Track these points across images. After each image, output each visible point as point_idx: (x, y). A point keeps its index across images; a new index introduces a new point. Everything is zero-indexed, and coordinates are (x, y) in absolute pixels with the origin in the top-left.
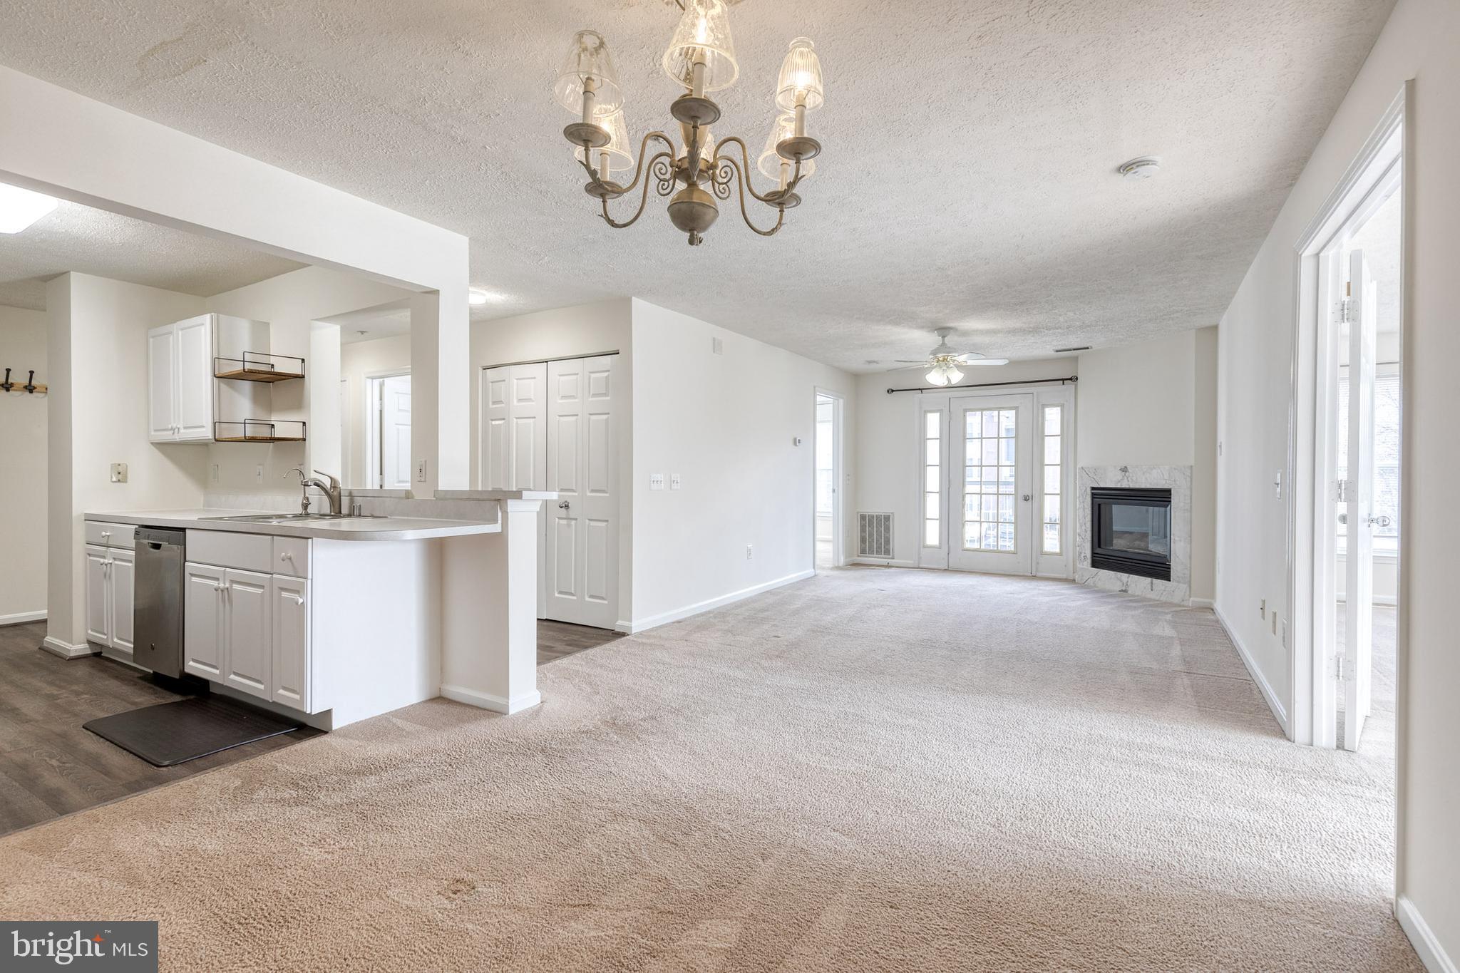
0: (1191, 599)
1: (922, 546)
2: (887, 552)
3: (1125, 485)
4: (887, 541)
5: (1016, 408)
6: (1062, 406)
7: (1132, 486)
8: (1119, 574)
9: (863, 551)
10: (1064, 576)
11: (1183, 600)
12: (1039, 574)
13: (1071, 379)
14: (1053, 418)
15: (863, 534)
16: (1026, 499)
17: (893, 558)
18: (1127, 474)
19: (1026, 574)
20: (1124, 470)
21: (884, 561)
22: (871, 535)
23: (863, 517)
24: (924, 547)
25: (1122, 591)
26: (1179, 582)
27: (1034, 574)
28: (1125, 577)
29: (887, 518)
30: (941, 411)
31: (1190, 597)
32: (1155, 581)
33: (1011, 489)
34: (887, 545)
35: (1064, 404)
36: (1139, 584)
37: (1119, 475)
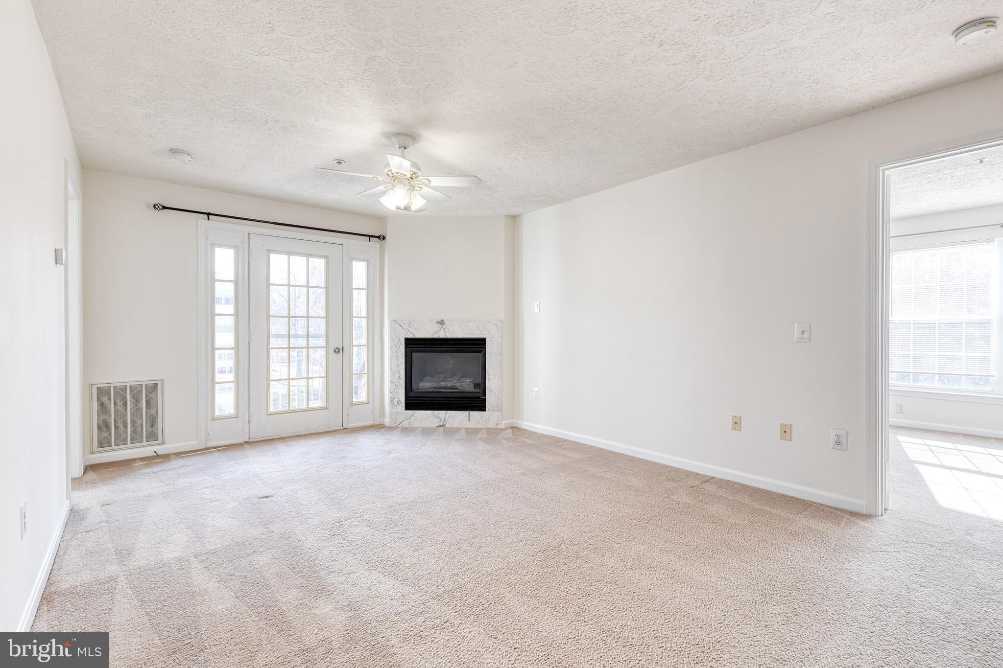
0: (503, 422)
1: (209, 419)
2: (153, 436)
3: (442, 335)
4: (153, 421)
5: (326, 257)
6: (368, 261)
7: (449, 336)
8: (436, 412)
9: (103, 443)
10: (370, 423)
11: (497, 425)
12: (350, 425)
13: (379, 237)
14: (359, 271)
15: (103, 417)
16: (337, 351)
17: (163, 443)
18: (444, 326)
19: (337, 428)
20: (441, 322)
21: (147, 450)
22: (121, 416)
23: (103, 392)
24: (214, 419)
25: (440, 426)
26: (493, 411)
27: (345, 427)
28: (442, 414)
29: (152, 388)
30: (236, 247)
31: (502, 421)
32: (471, 412)
33: (322, 342)
34: (152, 426)
35: (369, 260)
36: (457, 418)
37: (437, 327)
